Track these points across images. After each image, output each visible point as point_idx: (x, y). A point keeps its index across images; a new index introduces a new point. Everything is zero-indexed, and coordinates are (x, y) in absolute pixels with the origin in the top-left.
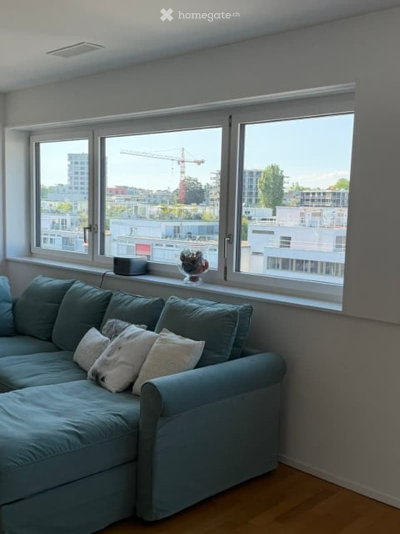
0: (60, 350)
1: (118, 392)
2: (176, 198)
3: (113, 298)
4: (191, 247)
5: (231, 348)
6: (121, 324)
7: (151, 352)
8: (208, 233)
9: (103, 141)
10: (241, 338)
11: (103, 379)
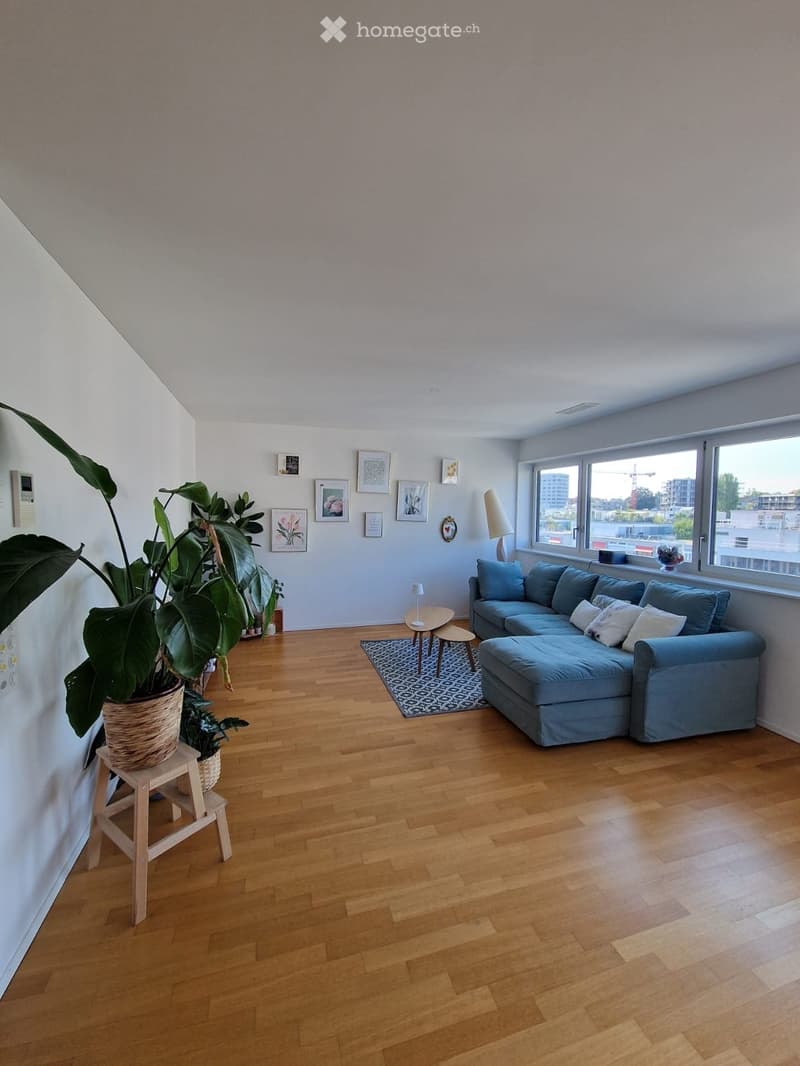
0: (557, 613)
1: (611, 647)
2: (628, 505)
3: (601, 580)
4: (669, 543)
5: (709, 623)
6: (608, 598)
7: (638, 620)
8: (659, 533)
9: (590, 466)
10: (719, 617)
11: (598, 636)
